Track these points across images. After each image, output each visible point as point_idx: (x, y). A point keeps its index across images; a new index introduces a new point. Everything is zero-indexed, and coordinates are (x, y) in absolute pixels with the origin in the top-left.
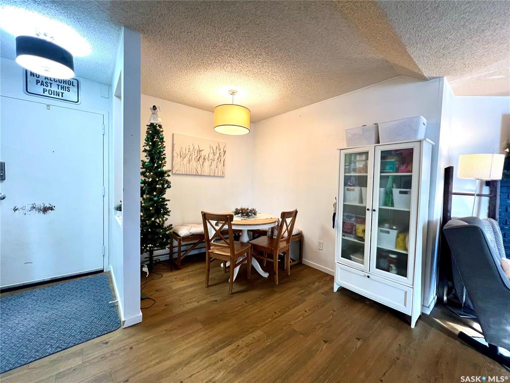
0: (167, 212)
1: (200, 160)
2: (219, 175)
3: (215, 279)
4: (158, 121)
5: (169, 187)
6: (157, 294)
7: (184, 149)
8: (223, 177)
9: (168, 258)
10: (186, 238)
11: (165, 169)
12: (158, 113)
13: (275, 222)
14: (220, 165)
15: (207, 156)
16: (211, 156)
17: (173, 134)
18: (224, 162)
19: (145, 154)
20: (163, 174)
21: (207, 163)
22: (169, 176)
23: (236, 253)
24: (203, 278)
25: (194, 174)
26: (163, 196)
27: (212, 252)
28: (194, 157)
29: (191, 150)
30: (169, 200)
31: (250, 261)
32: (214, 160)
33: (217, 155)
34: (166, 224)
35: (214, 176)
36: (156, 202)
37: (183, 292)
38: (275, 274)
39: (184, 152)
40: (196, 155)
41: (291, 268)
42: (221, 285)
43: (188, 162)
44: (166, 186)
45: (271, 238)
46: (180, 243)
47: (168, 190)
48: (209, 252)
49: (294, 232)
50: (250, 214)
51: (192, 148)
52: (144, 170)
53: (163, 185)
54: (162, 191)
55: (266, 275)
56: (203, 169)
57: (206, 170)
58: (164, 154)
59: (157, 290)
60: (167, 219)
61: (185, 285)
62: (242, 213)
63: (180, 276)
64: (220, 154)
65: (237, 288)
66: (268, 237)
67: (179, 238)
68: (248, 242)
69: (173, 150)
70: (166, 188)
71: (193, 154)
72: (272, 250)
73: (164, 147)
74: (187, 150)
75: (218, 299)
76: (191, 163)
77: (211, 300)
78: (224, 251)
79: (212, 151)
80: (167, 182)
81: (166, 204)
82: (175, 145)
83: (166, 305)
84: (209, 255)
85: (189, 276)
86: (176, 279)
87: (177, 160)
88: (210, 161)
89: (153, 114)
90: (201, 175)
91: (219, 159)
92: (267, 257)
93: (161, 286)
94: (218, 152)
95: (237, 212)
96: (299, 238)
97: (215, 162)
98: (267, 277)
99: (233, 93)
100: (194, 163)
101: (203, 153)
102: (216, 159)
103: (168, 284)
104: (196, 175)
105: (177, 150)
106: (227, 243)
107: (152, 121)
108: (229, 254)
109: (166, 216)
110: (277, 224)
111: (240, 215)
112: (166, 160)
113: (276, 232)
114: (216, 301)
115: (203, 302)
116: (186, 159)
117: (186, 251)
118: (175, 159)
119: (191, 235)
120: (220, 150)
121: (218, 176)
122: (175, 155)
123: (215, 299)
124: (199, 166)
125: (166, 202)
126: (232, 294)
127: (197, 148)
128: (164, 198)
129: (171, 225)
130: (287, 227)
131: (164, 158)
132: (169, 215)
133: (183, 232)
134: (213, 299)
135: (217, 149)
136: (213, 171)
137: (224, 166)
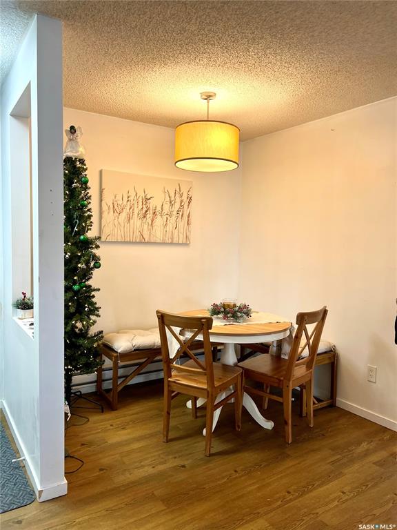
0: (94, 310)
1: (148, 216)
2: (180, 242)
3: (178, 428)
5: (97, 266)
6: (84, 450)
7: (119, 198)
8: (186, 244)
9: (93, 390)
10: (126, 355)
11: (90, 234)
12: (79, 140)
13: (285, 330)
14: (182, 224)
15: (159, 208)
16: (167, 207)
17: (101, 172)
18: (189, 217)
20: (87, 244)
21: (159, 221)
22: (97, 247)
23: (217, 384)
24: (159, 426)
25: (138, 240)
26: (89, 283)
27: (174, 382)
28: (136, 211)
29: (131, 199)
30: (98, 290)
31: (239, 399)
32: (171, 215)
33: (177, 206)
34: (93, 331)
35: (172, 244)
36: (76, 293)
37: (126, 449)
38: (286, 423)
39: (120, 202)
40: (140, 207)
42: (189, 439)
43: (126, 220)
44: (92, 264)
45: (277, 358)
46: (116, 364)
47: (96, 272)
48: (169, 381)
49: (322, 348)
50: (239, 314)
51: (132, 194)
53: (87, 263)
54: (86, 274)
55: (269, 425)
56: (153, 232)
57: (158, 234)
58: (89, 210)
59: (83, 445)
60: (95, 322)
61: (129, 437)
62: (226, 313)
63: (118, 421)
64: (182, 205)
65: (217, 446)
66: (272, 356)
67: (115, 355)
68: (236, 365)
69: (101, 200)
70: (92, 269)
71: (136, 206)
72: (280, 380)
73: (89, 198)
74: (125, 199)
75: (186, 463)
76: (132, 221)
77: (175, 464)
78: (195, 381)
79: (168, 199)
80: (95, 258)
81: (93, 296)
82: (104, 192)
83: (101, 470)
84: (169, 386)
85: (133, 422)
86: (112, 425)
87: (108, 217)
88: (165, 218)
89: (70, 140)
90: (149, 243)
91: (181, 214)
92: (271, 393)
93: (88, 438)
94: (178, 200)
95: (216, 310)
96: (330, 358)
97: (174, 218)
98: (270, 429)
99: (208, 97)
100: (137, 222)
101: (152, 203)
102: (175, 213)
103: (100, 435)
104: (140, 243)
105: (108, 199)
106: (201, 367)
108: (205, 387)
109: (93, 318)
110: (288, 333)
111: (221, 316)
112: (92, 219)
113: (287, 348)
114: (184, 466)
115: (161, 467)
116: (124, 215)
117: (126, 377)
118: (105, 215)
119: (135, 350)
120: (181, 196)
121: (178, 244)
122: (105, 208)
123: (182, 463)
124: (146, 227)
125: (93, 293)
126: (211, 455)
127: (141, 194)
128: (91, 286)
129: (101, 332)
130: (308, 339)
131: (89, 217)
132: (98, 316)
133: (122, 344)
134: (178, 462)
135: (177, 195)
136: (169, 235)
137: (188, 224)
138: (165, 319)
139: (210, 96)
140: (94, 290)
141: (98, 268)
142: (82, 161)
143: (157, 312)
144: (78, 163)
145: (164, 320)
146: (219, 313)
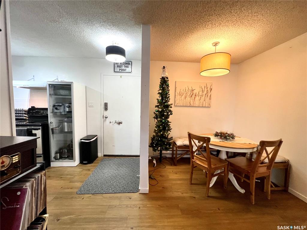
0: (169, 130)
1: (193, 96)
2: (206, 106)
3: (197, 179)
4: (166, 74)
5: (171, 114)
6: (160, 178)
7: (182, 90)
8: (209, 107)
9: (171, 157)
10: (180, 147)
11: (169, 103)
12: (166, 70)
13: (253, 148)
14: (208, 99)
15: (197, 93)
16: (201, 93)
17: (176, 82)
18: (210, 96)
19: (159, 95)
20: (168, 106)
21: (197, 98)
22: (171, 107)
23: (213, 166)
24: (188, 176)
25: (188, 106)
26: (168, 120)
27: (194, 161)
28: (188, 95)
29: (186, 90)
30: (171, 122)
31: (227, 175)
32: (202, 96)
33: (205, 92)
34: (169, 137)
35: (203, 107)
36: (163, 123)
37: (174, 182)
39: (182, 92)
40: (190, 93)
41: (271, 193)
43: (184, 98)
44: (169, 114)
45: (250, 160)
46: (176, 149)
47: (170, 116)
48: (192, 161)
49: (278, 159)
50: (228, 138)
51: (187, 89)
52: (159, 104)
53: (168, 113)
54: (167, 117)
55: (242, 191)
56: (195, 102)
57: (197, 103)
58: (169, 95)
59: (160, 176)
60: (169, 134)
61: (177, 178)
62: (221, 136)
63: (175, 170)
64: (208, 91)
65: (212, 193)
66: (247, 159)
67: (176, 146)
68: (226, 160)
69: (175, 91)
70: (169, 115)
71: (188, 93)
72: (248, 172)
73: (169, 90)
74: (184, 91)
75: (196, 196)
76: (186, 99)
77: (192, 195)
78: (203, 163)
79: (201, 90)
80: (170, 111)
81: (170, 125)
82: (176, 88)
83: (163, 188)
84: (192, 162)
85: (181, 172)
86: (173, 171)
87: (178, 97)
88: (200, 97)
89: (163, 71)
90: (193, 107)
91: (207, 95)
92: (245, 177)
93: (164, 174)
94: (206, 90)
95: (217, 135)
97: (203, 97)
99: (216, 44)
100: (188, 99)
101: (195, 92)
102: (204, 95)
103: (167, 174)
104: (189, 106)
105: (178, 91)
106: (205, 158)
107: (163, 76)
108: (207, 167)
109: (169, 132)
110: (255, 150)
111: (219, 137)
112: (170, 98)
113: (255, 156)
114: (195, 198)
115: (185, 195)
116: (183, 96)
117: (182, 154)
118: (176, 97)
119: (184, 145)
120: (207, 88)
121: (205, 107)
122: (177, 94)
123: (195, 196)
124: (192, 100)
125: (169, 124)
126: (208, 196)
127: (190, 89)
128: (169, 121)
129: (172, 137)
130: (268, 155)
131: (169, 97)
132: (171, 132)
133: (179, 143)
134: (193, 195)
135: (205, 88)
136: (201, 104)
137: (210, 99)
138: (191, 135)
139: (217, 44)
140: (169, 122)
141: (171, 115)
142: (167, 78)
143: (188, 132)
144: (166, 79)
145: (191, 137)
146: (218, 136)
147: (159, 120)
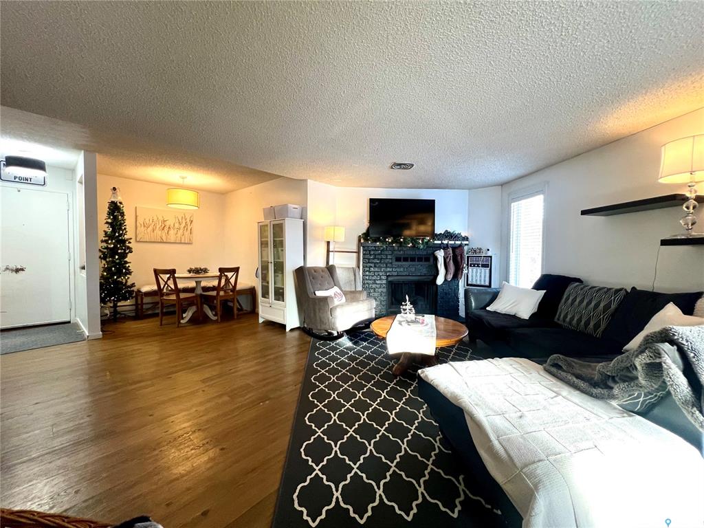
1: (165, 229)
4: (118, 199)
5: (131, 252)
7: (147, 220)
8: (190, 244)
11: (126, 237)
12: (118, 193)
14: (187, 233)
15: (172, 225)
16: (177, 225)
17: (136, 207)
18: (191, 229)
19: (107, 225)
20: (124, 241)
21: (172, 232)
22: (130, 243)
25: (159, 241)
26: (126, 259)
28: (158, 227)
29: (155, 221)
32: (179, 229)
33: (184, 224)
34: (129, 283)
35: (181, 243)
39: (148, 222)
40: (160, 224)
43: (152, 231)
44: (127, 251)
46: (142, 297)
47: (129, 255)
51: (156, 219)
52: (107, 238)
53: (125, 250)
54: (124, 255)
55: (215, 318)
56: (169, 237)
57: (172, 238)
58: (125, 226)
60: (129, 278)
64: (187, 223)
67: (141, 294)
69: (136, 221)
71: (158, 224)
73: (125, 220)
74: (151, 221)
76: (155, 232)
79: (177, 221)
80: (129, 248)
81: (129, 266)
82: (138, 217)
86: (136, 324)
87: (141, 229)
88: (176, 230)
89: (113, 193)
90: (166, 243)
91: (186, 228)
94: (184, 222)
96: (251, 291)
97: (181, 231)
99: (183, 178)
100: (158, 232)
101: (167, 224)
102: (182, 228)
104: (161, 242)
105: (140, 221)
107: (113, 200)
109: (128, 276)
112: (127, 230)
116: (150, 229)
118: (138, 229)
119: (151, 291)
120: (186, 220)
121: (185, 243)
122: (138, 224)
124: (164, 235)
125: (127, 265)
127: (161, 219)
128: (127, 261)
129: (134, 283)
131: (125, 229)
132: (131, 275)
133: (145, 289)
135: (184, 220)
136: (179, 238)
137: (191, 233)
138: (157, 271)
140: (128, 263)
142: (121, 203)
143: (154, 268)
144: (119, 204)
145: (157, 273)
147: (110, 261)
